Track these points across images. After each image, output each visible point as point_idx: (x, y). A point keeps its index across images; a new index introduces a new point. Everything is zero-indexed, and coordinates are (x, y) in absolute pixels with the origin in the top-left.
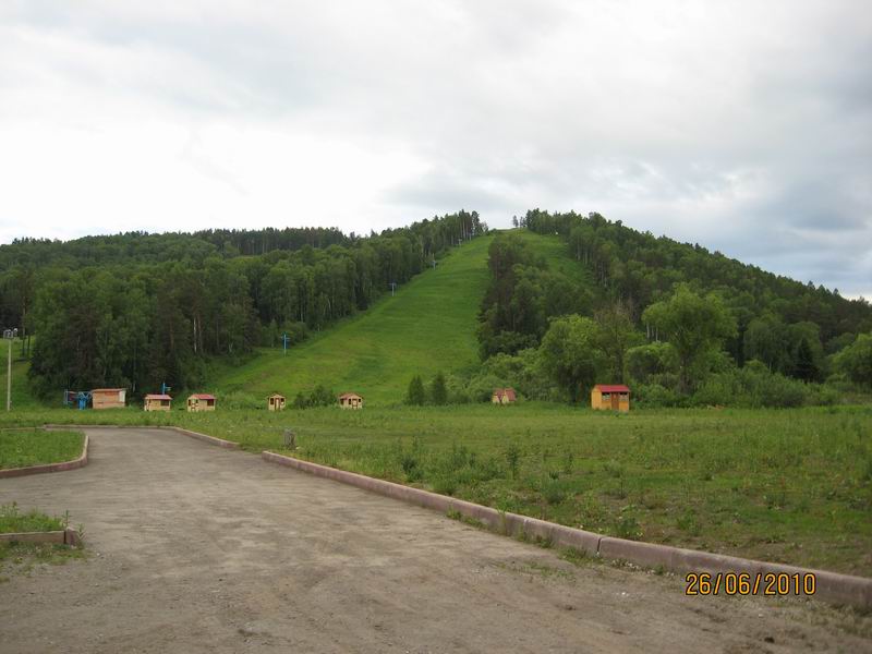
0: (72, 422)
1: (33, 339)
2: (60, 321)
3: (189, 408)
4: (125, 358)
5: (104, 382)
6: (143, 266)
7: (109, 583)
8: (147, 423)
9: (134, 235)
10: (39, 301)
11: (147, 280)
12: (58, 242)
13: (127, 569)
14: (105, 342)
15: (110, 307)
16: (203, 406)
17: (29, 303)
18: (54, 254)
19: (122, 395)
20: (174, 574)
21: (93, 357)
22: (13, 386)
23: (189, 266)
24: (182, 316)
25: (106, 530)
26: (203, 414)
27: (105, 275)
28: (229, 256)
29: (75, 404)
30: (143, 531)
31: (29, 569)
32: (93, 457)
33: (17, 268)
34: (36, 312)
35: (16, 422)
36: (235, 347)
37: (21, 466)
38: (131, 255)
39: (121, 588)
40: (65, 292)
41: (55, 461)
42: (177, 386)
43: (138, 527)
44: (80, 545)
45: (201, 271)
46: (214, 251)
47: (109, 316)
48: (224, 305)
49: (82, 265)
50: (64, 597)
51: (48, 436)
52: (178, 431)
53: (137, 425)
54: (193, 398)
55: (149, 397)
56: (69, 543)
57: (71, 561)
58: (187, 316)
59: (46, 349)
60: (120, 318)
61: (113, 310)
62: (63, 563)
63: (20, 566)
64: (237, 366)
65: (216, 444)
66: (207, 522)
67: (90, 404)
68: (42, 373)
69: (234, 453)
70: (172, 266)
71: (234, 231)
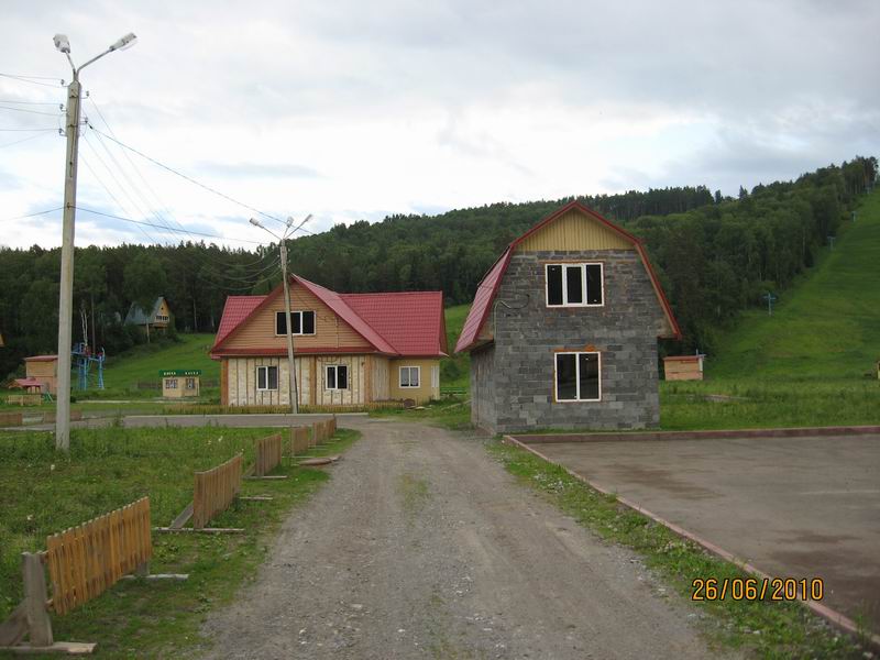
12: (425, 217)
19: (701, 364)
36: (723, 308)
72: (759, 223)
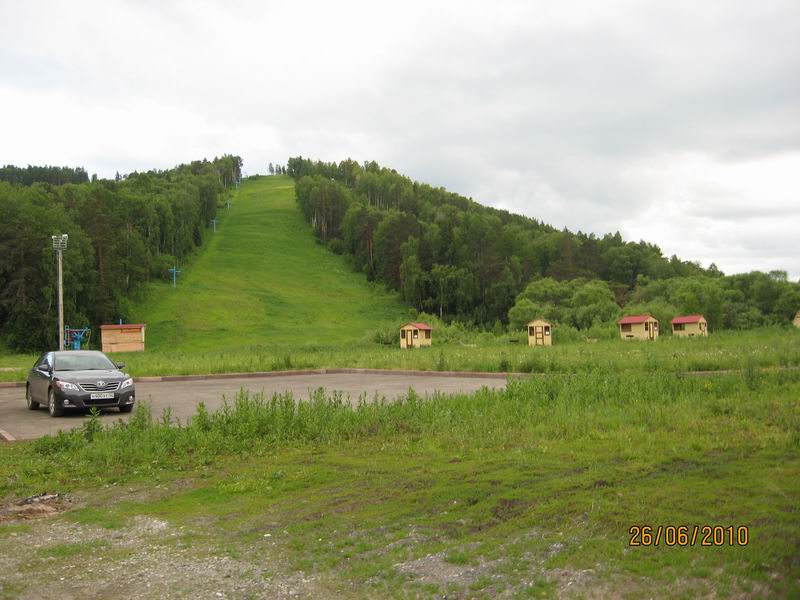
72: (158, 199)
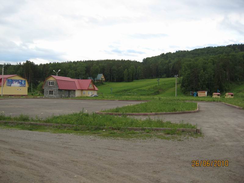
0: (193, 100)
1: (182, 77)
2: (189, 73)
3: (226, 97)
4: (207, 82)
5: (201, 89)
6: (211, 56)
7: (210, 144)
8: (214, 101)
9: (209, 48)
10: (183, 67)
11: (213, 60)
12: (188, 51)
13: (215, 141)
14: (201, 78)
15: (202, 68)
16: (230, 96)
17: (181, 68)
18: (187, 54)
19: (206, 93)
20: (229, 144)
21: (198, 82)
22: (177, 90)
23: (225, 56)
24: (223, 70)
25: (207, 130)
26: (230, 99)
27: (201, 59)
28: (237, 52)
29: (193, 95)
30: (217, 131)
31: (188, 138)
32: (200, 109)
33: (177, 59)
34: (182, 70)
35: (178, 99)
36: (239, 79)
37: (182, 111)
38: (208, 53)
39: (214, 146)
40: (190, 65)
41: (190, 110)
42: (222, 91)
43: (216, 130)
44: (201, 133)
45: (229, 57)
46: (233, 51)
47: (202, 71)
48: (236, 67)
49: (195, 57)
50: (198, 146)
51: (187, 104)
52: (223, 104)
53: (211, 101)
54: (227, 94)
55: (214, 93)
56: (197, 132)
57: (199, 137)
58: (225, 70)
59: (185, 80)
60: (205, 71)
61: (203, 69)
62: (197, 137)
63: (185, 137)
64: (240, 85)
65: (235, 108)
66: (236, 130)
67: (197, 95)
68: (184, 87)
69: (241, 110)
70: (220, 56)
71: (238, 44)
